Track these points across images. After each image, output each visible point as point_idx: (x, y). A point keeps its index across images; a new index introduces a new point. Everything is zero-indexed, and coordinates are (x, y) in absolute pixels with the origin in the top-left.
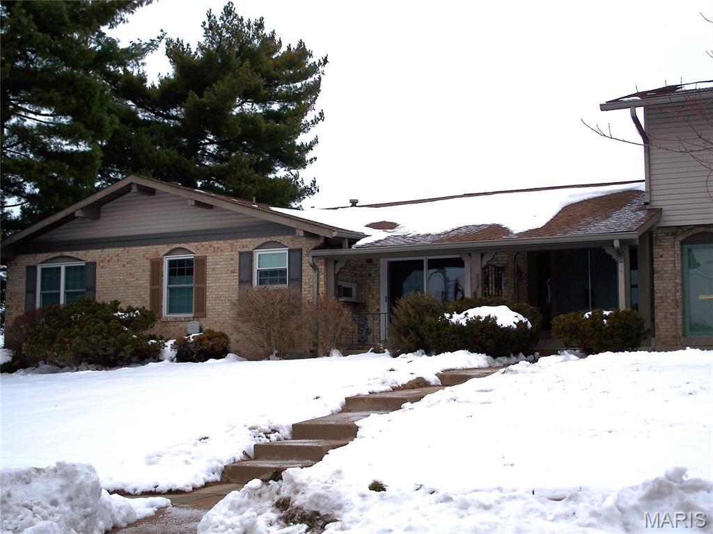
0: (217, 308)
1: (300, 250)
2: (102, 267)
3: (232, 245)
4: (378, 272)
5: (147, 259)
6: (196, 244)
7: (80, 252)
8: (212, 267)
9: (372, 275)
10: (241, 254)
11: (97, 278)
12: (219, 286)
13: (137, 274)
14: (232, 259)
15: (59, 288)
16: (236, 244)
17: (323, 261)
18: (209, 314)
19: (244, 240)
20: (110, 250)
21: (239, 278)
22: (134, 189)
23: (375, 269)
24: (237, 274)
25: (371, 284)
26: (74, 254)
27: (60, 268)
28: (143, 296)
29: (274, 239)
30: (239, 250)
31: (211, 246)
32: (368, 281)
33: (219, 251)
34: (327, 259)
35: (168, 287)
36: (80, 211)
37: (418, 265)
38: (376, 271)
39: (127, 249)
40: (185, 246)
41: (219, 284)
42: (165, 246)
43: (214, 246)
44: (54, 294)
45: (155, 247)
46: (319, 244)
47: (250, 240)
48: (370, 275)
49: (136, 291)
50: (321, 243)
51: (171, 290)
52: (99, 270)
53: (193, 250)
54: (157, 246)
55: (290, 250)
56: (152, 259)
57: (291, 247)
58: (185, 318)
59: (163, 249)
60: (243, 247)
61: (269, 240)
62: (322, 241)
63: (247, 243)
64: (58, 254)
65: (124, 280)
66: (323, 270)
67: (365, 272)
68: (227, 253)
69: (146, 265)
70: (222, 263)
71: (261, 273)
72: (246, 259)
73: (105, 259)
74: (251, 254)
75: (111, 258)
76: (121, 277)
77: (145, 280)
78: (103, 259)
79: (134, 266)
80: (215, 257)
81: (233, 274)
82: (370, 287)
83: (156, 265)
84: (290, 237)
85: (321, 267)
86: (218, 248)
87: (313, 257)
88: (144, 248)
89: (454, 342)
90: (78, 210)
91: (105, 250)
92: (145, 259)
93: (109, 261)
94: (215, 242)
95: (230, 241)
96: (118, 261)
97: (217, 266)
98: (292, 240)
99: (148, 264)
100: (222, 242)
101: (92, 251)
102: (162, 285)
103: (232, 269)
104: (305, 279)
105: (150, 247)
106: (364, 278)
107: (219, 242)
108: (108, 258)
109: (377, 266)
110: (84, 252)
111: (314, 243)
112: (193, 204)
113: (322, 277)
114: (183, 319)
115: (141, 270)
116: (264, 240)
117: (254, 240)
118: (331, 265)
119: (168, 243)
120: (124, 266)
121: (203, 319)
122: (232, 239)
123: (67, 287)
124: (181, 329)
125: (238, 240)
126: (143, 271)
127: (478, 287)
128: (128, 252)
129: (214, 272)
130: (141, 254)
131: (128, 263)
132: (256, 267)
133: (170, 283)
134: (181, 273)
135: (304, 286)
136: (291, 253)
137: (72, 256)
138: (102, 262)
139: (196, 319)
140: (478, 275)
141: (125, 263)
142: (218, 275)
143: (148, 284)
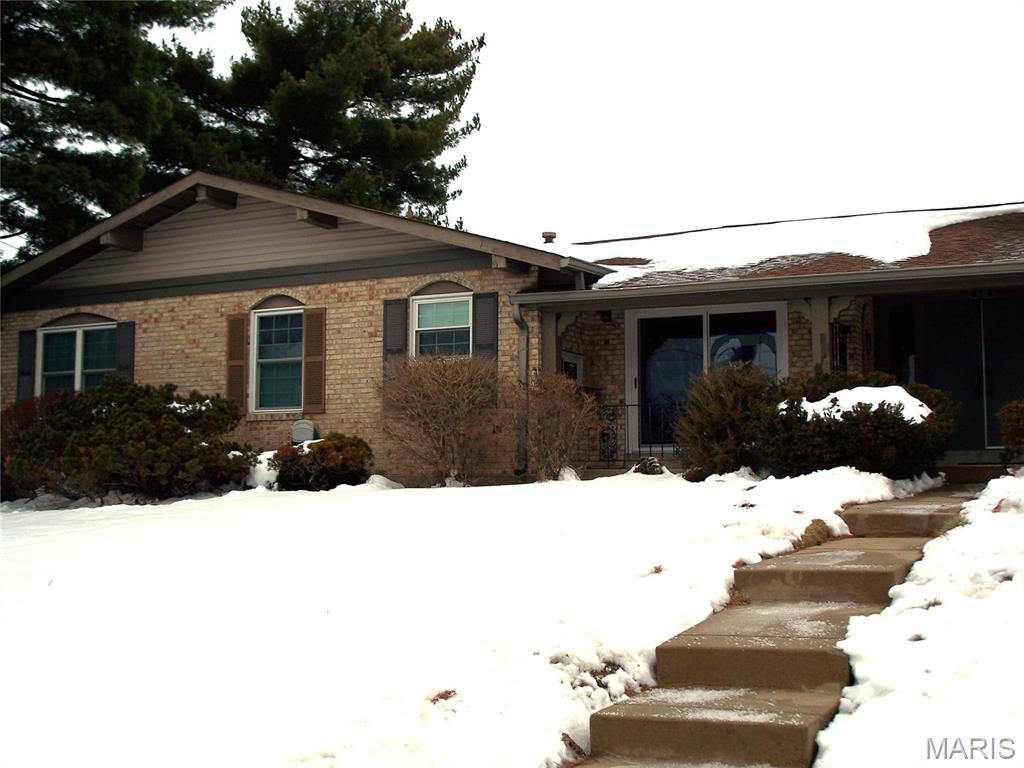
0: (344, 396)
1: (495, 296)
2: (145, 331)
3: (371, 289)
4: (621, 336)
5: (222, 315)
6: (308, 288)
7: (109, 307)
8: (336, 326)
9: (611, 342)
10: (387, 303)
11: (137, 350)
12: (347, 359)
13: (205, 341)
14: (371, 313)
15: (72, 367)
16: (377, 287)
17: (536, 313)
18: (331, 407)
19: (394, 280)
20: (159, 301)
21: (385, 346)
22: (202, 196)
23: (618, 331)
24: (381, 339)
25: (610, 358)
26: (98, 309)
27: (73, 335)
28: (214, 378)
29: (446, 276)
30: (383, 297)
31: (334, 291)
32: (604, 353)
33: (348, 299)
34: (543, 310)
35: (258, 363)
36: (109, 235)
38: (619, 335)
39: (188, 298)
40: (289, 292)
41: (348, 356)
42: (253, 293)
43: (339, 290)
44: (64, 376)
45: (236, 294)
46: (529, 285)
47: (404, 279)
48: (607, 342)
49: (204, 369)
50: (533, 283)
51: (263, 368)
52: (139, 336)
53: (305, 298)
54: (240, 294)
55: (476, 297)
56: (229, 316)
57: (478, 290)
58: (288, 415)
59: (251, 298)
60: (391, 291)
61: (438, 279)
62: (533, 278)
63: (399, 286)
64: (72, 310)
65: (183, 352)
66: (536, 330)
67: (598, 338)
68: (362, 303)
69: (220, 325)
70: (354, 320)
71: (423, 337)
72: (397, 311)
73: (151, 316)
74: (404, 304)
75: (161, 315)
76: (178, 347)
77: (218, 351)
78: (147, 317)
79: (200, 328)
80: (341, 310)
81: (373, 339)
82: (607, 362)
83: (237, 326)
84: (476, 273)
85: (534, 325)
86: (347, 294)
87: (521, 306)
88: (216, 296)
89: (817, 451)
90: (106, 233)
91: (150, 302)
92: (218, 315)
93: (156, 320)
94: (341, 285)
95: (367, 283)
96: (173, 319)
97: (344, 326)
98: (480, 278)
99: (224, 325)
100: (353, 284)
101: (129, 304)
102: (247, 359)
103: (371, 329)
104: (503, 346)
105: (227, 295)
106: (597, 348)
107: (349, 284)
108: (155, 316)
109: (619, 326)
110: (118, 305)
111: (519, 282)
113: (534, 341)
114: (284, 417)
115: (212, 335)
116: (428, 279)
117: (412, 279)
118: (550, 321)
119: (257, 288)
120: (183, 328)
121: (320, 416)
122: (372, 278)
123: (85, 365)
124: (281, 433)
125: (382, 280)
126: (216, 336)
127: (823, 357)
128: (190, 304)
129: (339, 336)
130: (213, 308)
131: (189, 323)
132: (414, 327)
133: (261, 355)
134: (282, 339)
135: (502, 358)
136: (478, 300)
137: (95, 312)
138: (146, 321)
139: (307, 417)
140: (822, 336)
141: (184, 323)
142: (346, 341)
143: (223, 358)
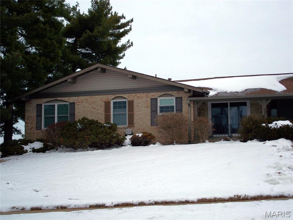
0: (139, 122)
1: (181, 98)
2: (78, 105)
3: (147, 95)
4: (207, 108)
5: (102, 101)
6: (128, 95)
7: (66, 98)
8: (137, 105)
9: (205, 109)
10: (151, 99)
11: (76, 110)
12: (140, 113)
13: (97, 108)
14: (147, 102)
15: (54, 114)
16: (149, 95)
17: (193, 102)
18: (136, 125)
19: (153, 93)
20: (82, 97)
21: (151, 110)
22: (99, 70)
24: (150, 108)
26: (63, 99)
27: (54, 105)
28: (101, 118)
29: (168, 93)
30: (150, 97)
31: (136, 96)
32: (203, 112)
33: (140, 98)
34: (194, 102)
36: (70, 79)
37: (226, 105)
39: (92, 96)
40: (123, 96)
41: (140, 112)
42: (112, 95)
43: (138, 95)
45: (106, 96)
46: (190, 95)
47: (156, 93)
48: (203, 109)
49: (97, 115)
50: (192, 95)
51: (114, 114)
52: (76, 106)
53: (128, 97)
54: (108, 96)
55: (176, 98)
56: (105, 101)
57: (177, 96)
58: (123, 127)
59: (111, 97)
60: (152, 96)
61: (165, 93)
62: (192, 94)
63: (154, 95)
64: (54, 99)
65: (90, 110)
66: (193, 106)
67: (201, 108)
68: (144, 99)
69: (102, 104)
70: (142, 103)
71: (161, 108)
72: (154, 101)
73: (80, 101)
74: (156, 99)
75: (83, 101)
76: (89, 109)
77: (102, 110)
78: (79, 101)
79: (96, 104)
80: (138, 101)
81: (148, 108)
82: (203, 114)
83: (107, 105)
84: (176, 92)
85: (192, 105)
86: (140, 96)
87: (190, 100)
88: (101, 96)
91: (79, 97)
92: (101, 101)
93: (82, 102)
94: (138, 94)
95: (146, 94)
96: (87, 102)
97: (139, 105)
98: (177, 93)
99: (103, 104)
100: (142, 94)
101: (73, 98)
102: (110, 113)
103: (147, 106)
104: (184, 110)
105: (104, 96)
106: (201, 110)
107: (140, 94)
108: (82, 101)
109: (207, 105)
110: (69, 98)
111: (188, 95)
112: (131, 77)
113: (192, 109)
114: (122, 128)
115: (100, 106)
116: (163, 93)
117: (158, 93)
118: (196, 104)
119: (113, 94)
120: (90, 104)
121: (132, 128)
122: (147, 93)
123: (58, 114)
124: (121, 132)
125: (150, 93)
126: (101, 106)
127: (265, 113)
128: (92, 98)
129: (138, 107)
131: (92, 103)
132: (159, 105)
133: (113, 112)
134: (120, 107)
135: (183, 113)
137: (62, 99)
138: (78, 102)
139: (129, 128)
141: (91, 103)
142: (140, 108)
143: (103, 113)
